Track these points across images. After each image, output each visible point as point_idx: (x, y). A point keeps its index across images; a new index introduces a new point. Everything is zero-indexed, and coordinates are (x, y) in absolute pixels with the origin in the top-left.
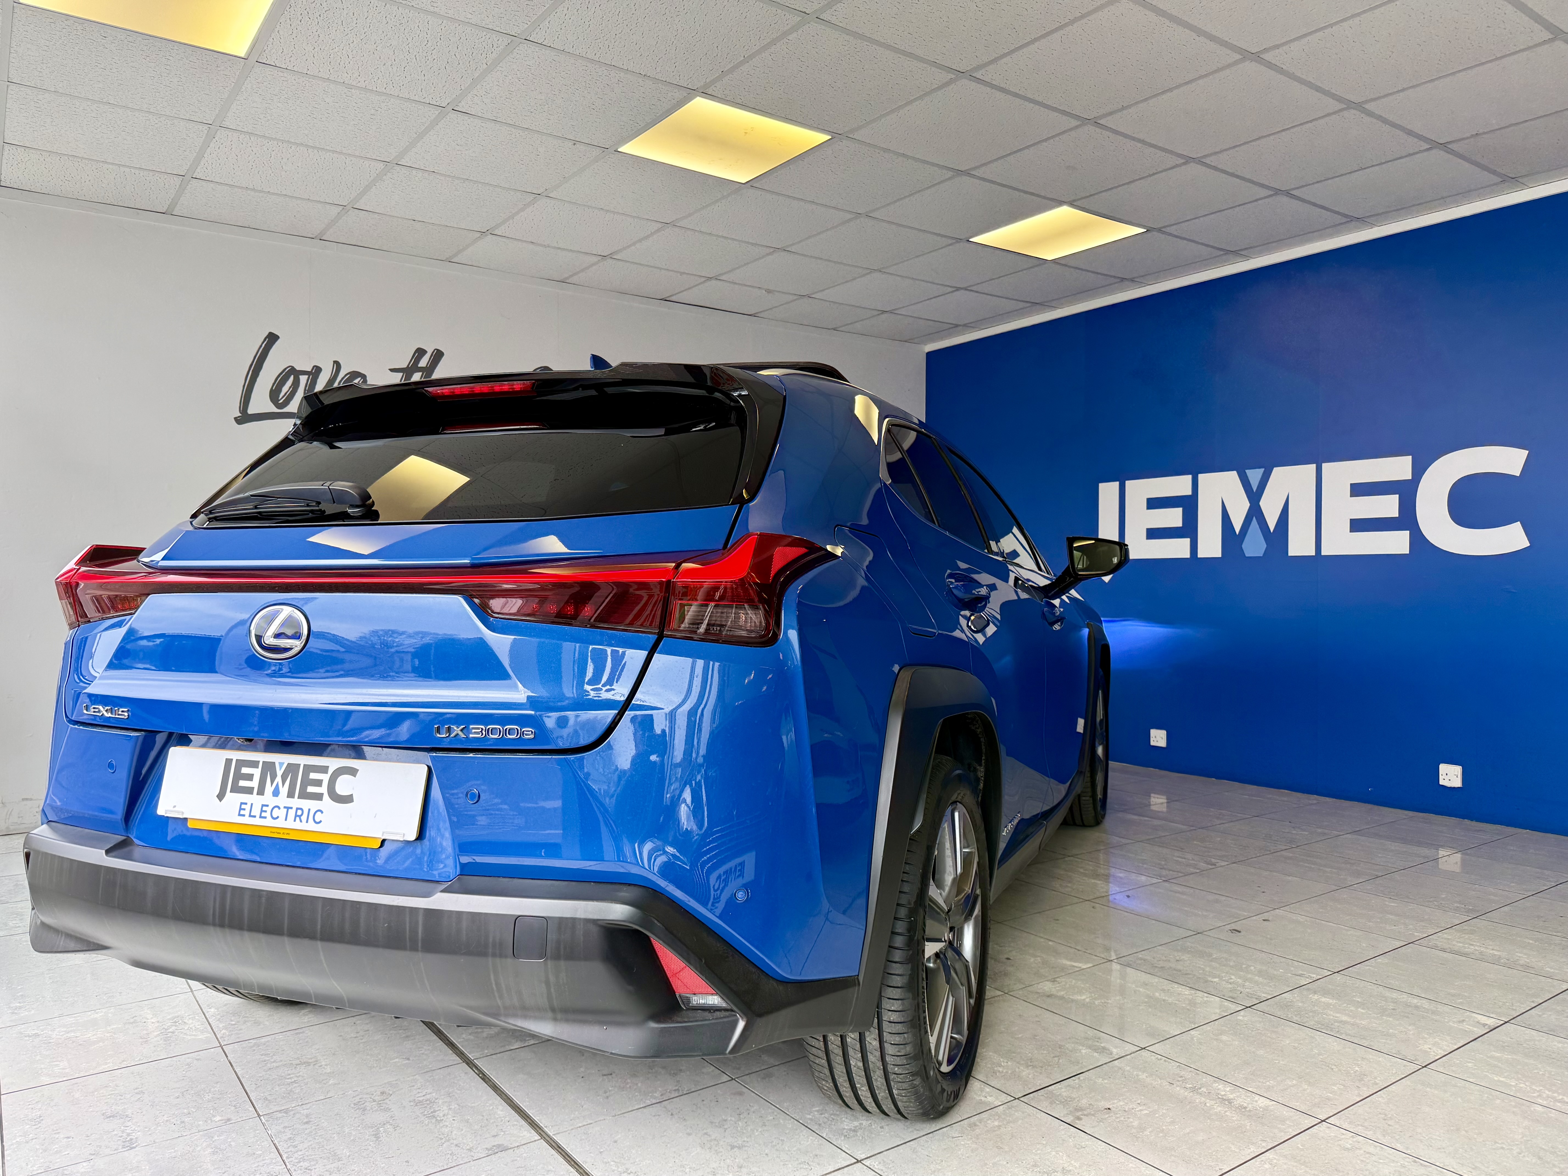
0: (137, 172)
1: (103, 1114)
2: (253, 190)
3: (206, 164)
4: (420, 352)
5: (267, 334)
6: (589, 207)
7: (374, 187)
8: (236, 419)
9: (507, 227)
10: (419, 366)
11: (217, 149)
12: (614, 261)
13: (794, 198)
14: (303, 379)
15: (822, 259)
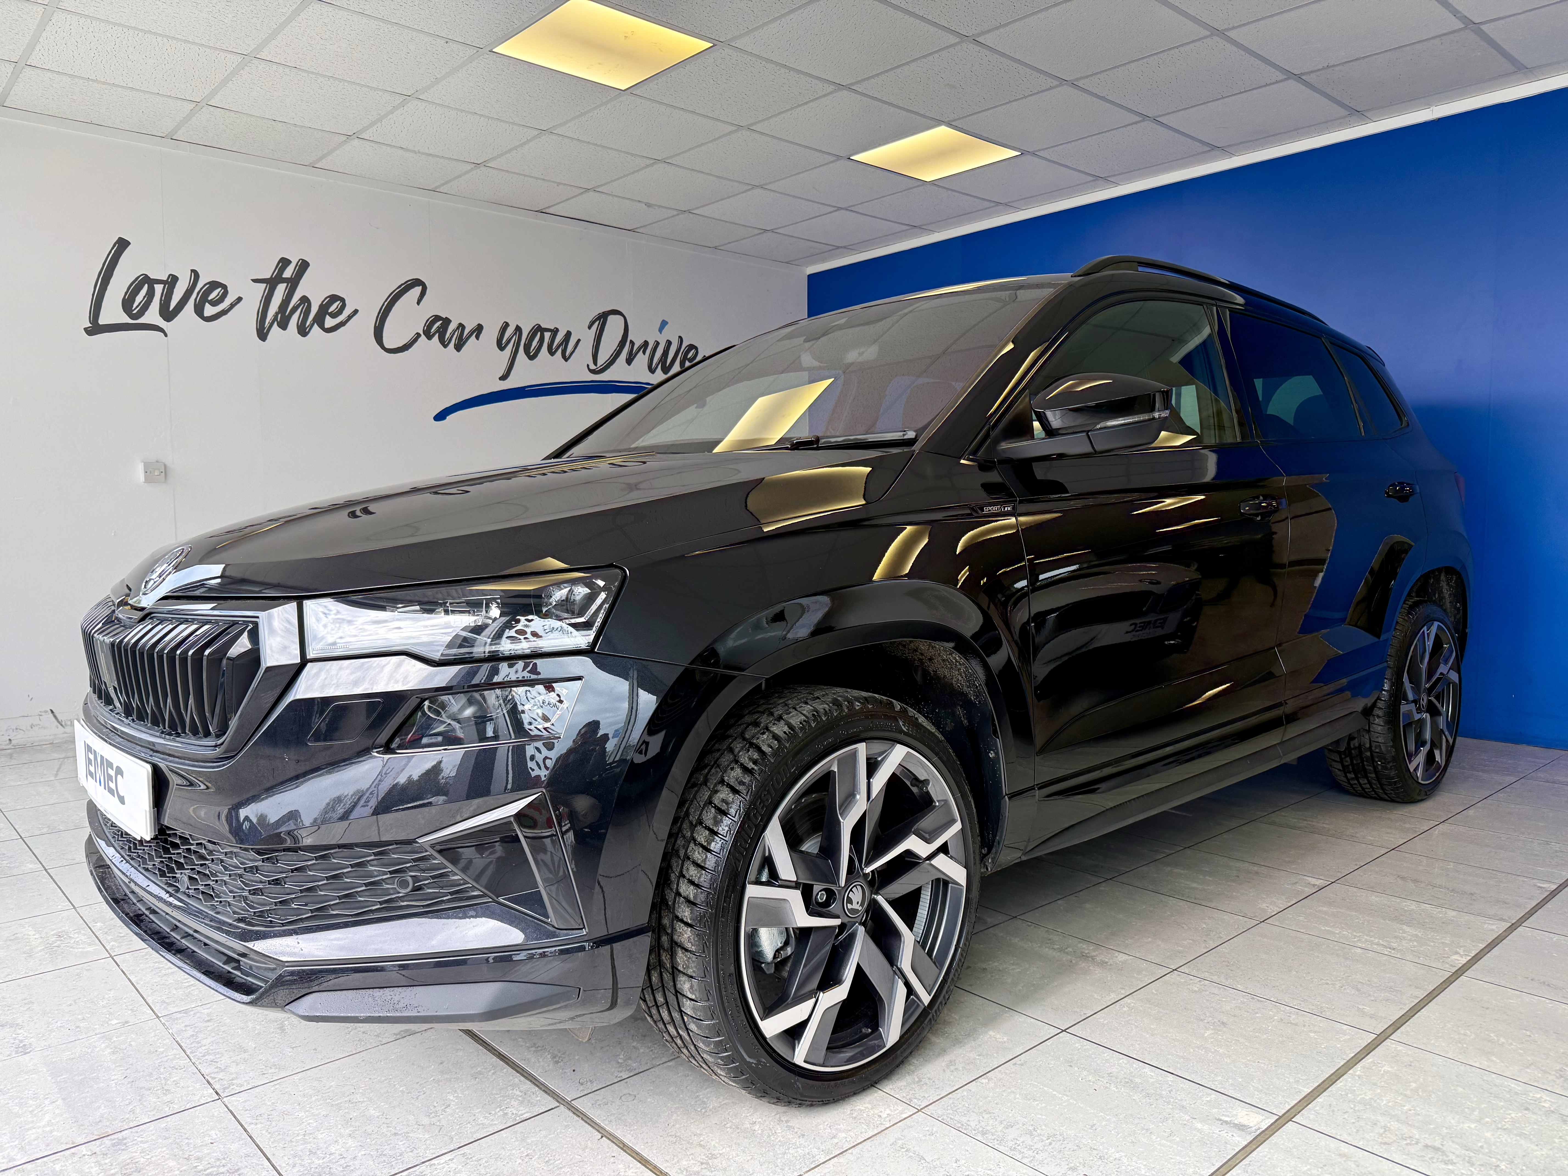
2: (96, 81)
3: (42, 50)
4: (284, 263)
5: (117, 239)
6: (462, 111)
7: (231, 82)
9: (375, 130)
10: (284, 276)
11: (54, 32)
12: (489, 169)
13: (676, 108)
14: (159, 288)
15: (702, 172)
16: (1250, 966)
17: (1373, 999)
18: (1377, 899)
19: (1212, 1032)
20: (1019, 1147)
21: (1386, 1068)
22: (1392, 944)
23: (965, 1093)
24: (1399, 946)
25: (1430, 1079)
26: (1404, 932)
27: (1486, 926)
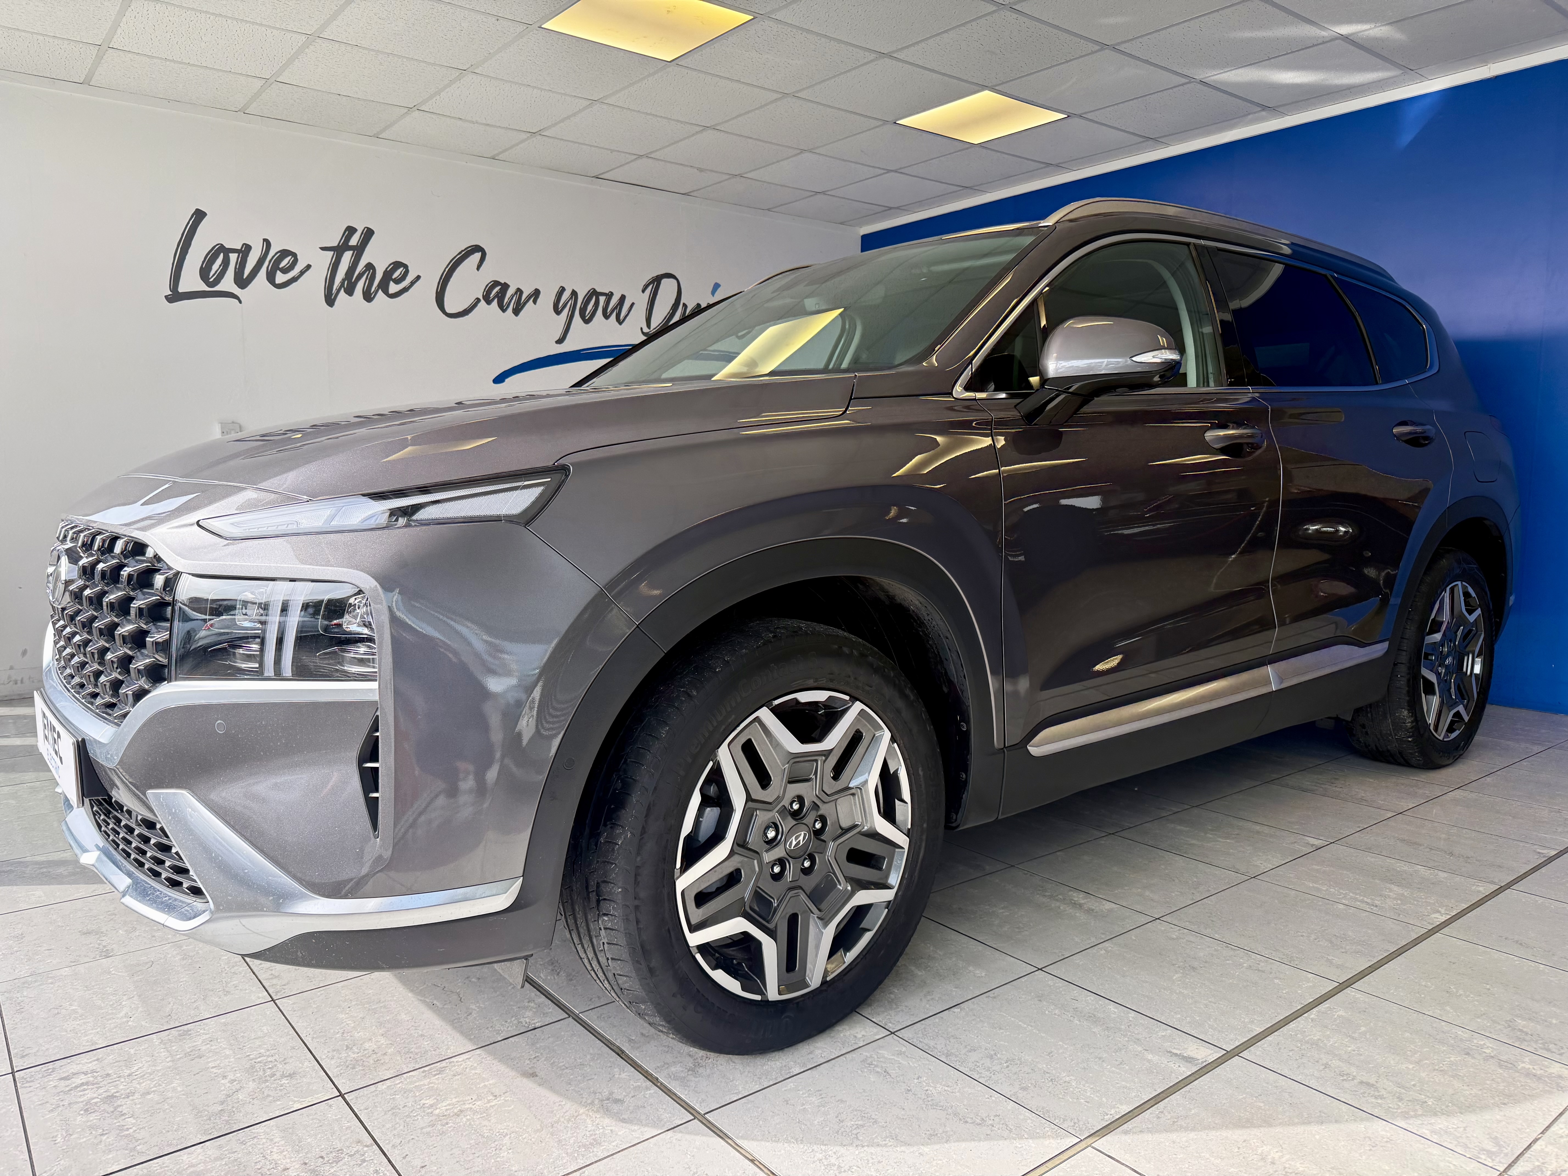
0: (51, 40)
1: (80, 932)
2: (173, 61)
3: (123, 33)
4: (351, 231)
5: (194, 210)
6: (516, 83)
7: (297, 60)
8: (165, 296)
9: (434, 103)
10: (350, 244)
11: (133, 18)
12: (544, 138)
13: (721, 77)
14: (233, 257)
15: (751, 138)
16: (1231, 918)
17: (1343, 951)
18: (1373, 860)
19: (1181, 975)
20: (978, 1069)
21: (1341, 1013)
22: (1376, 902)
23: (937, 1020)
24: (1382, 904)
25: (1380, 1024)
26: (1391, 890)
27: (1473, 888)
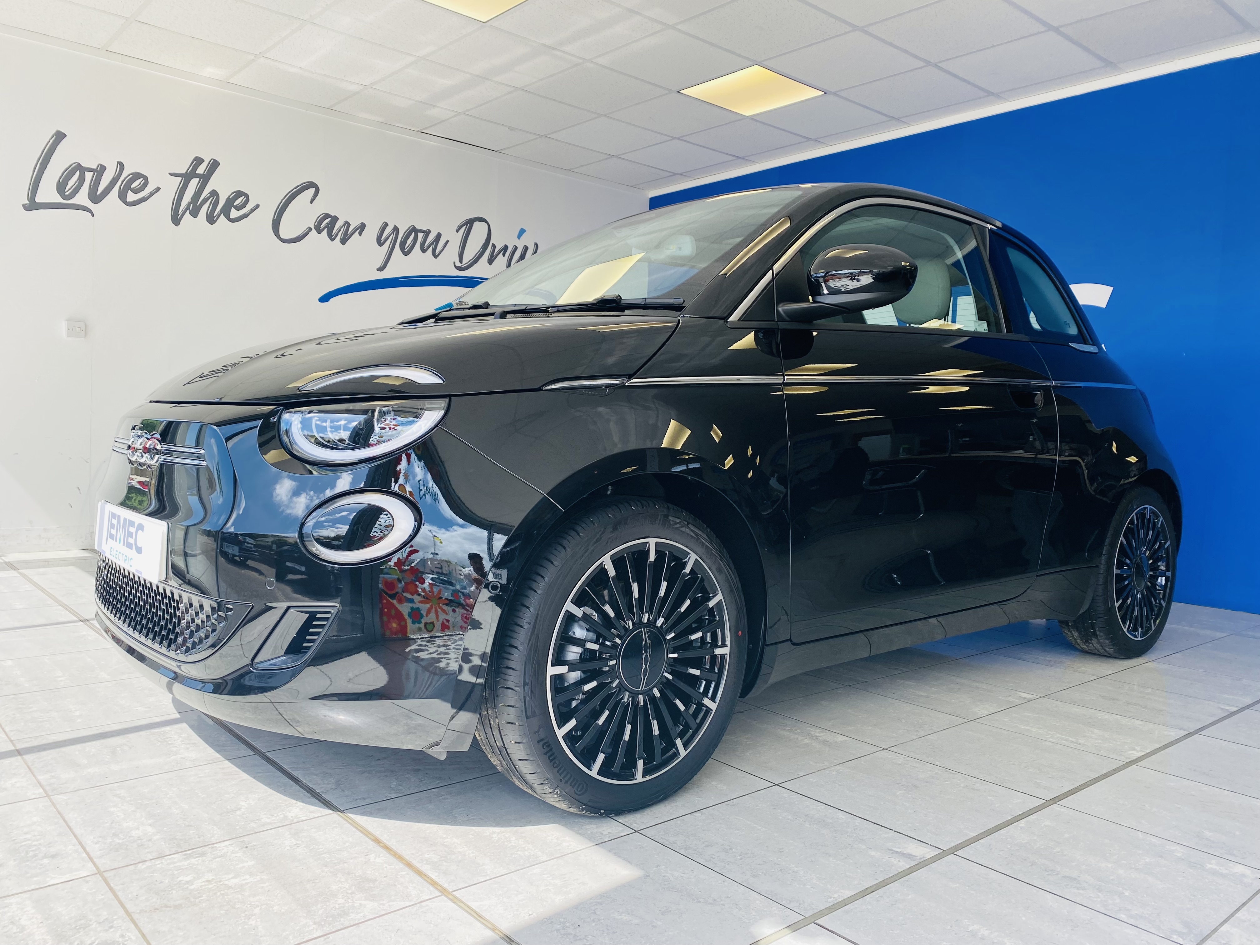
4: (198, 161)
5: (54, 131)
8: (24, 206)
14: (89, 175)
16: (951, 750)
17: (1050, 776)
18: (1077, 710)
19: (904, 792)
20: (713, 860)
21: (1047, 823)
24: (1085, 742)
25: (1082, 832)
26: (1093, 733)
27: (1167, 733)
